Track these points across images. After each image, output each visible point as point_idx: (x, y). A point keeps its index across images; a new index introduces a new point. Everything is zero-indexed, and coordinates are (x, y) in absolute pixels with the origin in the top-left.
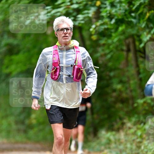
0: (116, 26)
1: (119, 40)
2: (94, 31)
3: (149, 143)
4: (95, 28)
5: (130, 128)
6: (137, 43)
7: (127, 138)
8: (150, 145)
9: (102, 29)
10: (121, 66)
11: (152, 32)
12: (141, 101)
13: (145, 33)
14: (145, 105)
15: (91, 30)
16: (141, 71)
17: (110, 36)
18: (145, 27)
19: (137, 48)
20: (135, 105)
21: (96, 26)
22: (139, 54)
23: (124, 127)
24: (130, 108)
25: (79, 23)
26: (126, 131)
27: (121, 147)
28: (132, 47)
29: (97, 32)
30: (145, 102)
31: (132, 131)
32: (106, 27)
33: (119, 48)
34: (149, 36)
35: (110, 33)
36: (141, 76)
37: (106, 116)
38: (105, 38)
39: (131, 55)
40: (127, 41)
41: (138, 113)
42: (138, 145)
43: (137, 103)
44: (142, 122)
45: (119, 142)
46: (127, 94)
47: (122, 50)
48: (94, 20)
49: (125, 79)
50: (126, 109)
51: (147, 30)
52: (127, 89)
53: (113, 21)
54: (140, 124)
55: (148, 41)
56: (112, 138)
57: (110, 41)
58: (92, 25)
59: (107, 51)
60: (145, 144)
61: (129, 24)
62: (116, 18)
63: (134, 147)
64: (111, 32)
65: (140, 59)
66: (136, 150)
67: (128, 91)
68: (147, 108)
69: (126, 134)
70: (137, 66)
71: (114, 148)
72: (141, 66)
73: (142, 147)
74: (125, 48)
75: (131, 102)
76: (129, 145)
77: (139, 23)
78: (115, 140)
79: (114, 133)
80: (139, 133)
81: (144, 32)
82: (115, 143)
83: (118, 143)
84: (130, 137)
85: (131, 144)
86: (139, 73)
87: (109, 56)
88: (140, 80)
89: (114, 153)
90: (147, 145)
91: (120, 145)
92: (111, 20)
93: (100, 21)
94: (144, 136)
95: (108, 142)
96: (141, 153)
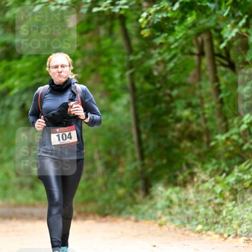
0: (181, 15)
1: (186, 37)
2: (145, 22)
3: (234, 206)
4: (147, 18)
5: (204, 182)
6: (216, 42)
7: (199, 199)
8: (236, 209)
9: (158, 18)
10: (189, 80)
11: (241, 24)
12: (221, 137)
13: (229, 26)
14: (229, 143)
15: (141, 20)
16: (222, 87)
17: (172, 31)
18: (228, 15)
19: (216, 51)
20: (213, 143)
21: (149, 15)
22: (218, 58)
23: (195, 179)
24: (205, 148)
25: (121, 9)
26: (198, 186)
27: (190, 212)
28: (206, 49)
29: (150, 24)
30: (228, 139)
31: (207, 185)
32: (165, 15)
33: (186, 51)
34: (236, 30)
35: (171, 26)
36: (222, 96)
37: (165, 161)
39: (206, 61)
40: (199, 39)
41: (217, 158)
42: (216, 209)
43: (216, 140)
44: (224, 171)
45: (185, 204)
46: (198, 125)
47: (192, 54)
48: (145, 4)
49: (195, 101)
50: (197, 151)
51: (233, 21)
52: (199, 116)
53: (177, 5)
54: (221, 175)
55: (233, 39)
56: (174, 197)
57: (171, 39)
58: (143, 12)
59: (167, 56)
60: (227, 207)
61: (203, 10)
63: (211, 212)
64: (174, 24)
65: (223, 69)
66: (213, 215)
67: (201, 121)
68: (231, 148)
69: (198, 192)
70: (216, 79)
71: (178, 213)
72: (223, 80)
73: (224, 213)
74: (195, 50)
75: (205, 138)
76: (202, 210)
77: (220, 9)
78: (180, 200)
79: (177, 189)
80: (218, 189)
81: (227, 24)
82: (180, 206)
83: (184, 206)
84: (204, 195)
85: (206, 208)
86: (218, 91)
88: (221, 102)
89: (178, 223)
90: (231, 208)
91: (187, 209)
92: (173, 5)
93: (155, 6)
94: (227, 194)
95: (168, 203)
96: (222, 222)
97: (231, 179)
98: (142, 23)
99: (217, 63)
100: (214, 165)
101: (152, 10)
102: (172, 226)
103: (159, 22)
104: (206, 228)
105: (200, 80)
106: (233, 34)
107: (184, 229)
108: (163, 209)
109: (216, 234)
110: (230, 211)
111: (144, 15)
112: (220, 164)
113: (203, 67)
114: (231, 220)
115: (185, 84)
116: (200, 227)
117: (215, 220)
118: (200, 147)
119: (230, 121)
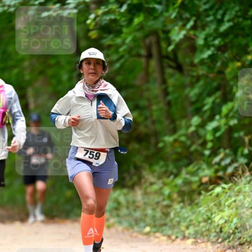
0: (129, 16)
1: (134, 40)
2: (93, 24)
3: (182, 208)
4: (95, 19)
5: (152, 184)
6: (164, 45)
7: (146, 200)
8: (184, 210)
9: (106, 20)
10: (138, 82)
11: (188, 26)
12: (169, 139)
13: (177, 28)
14: (177, 145)
15: (89, 22)
16: (170, 89)
17: (119, 33)
18: (175, 17)
19: (164, 53)
20: (161, 145)
21: (97, 16)
22: (166, 61)
23: (143, 181)
24: (152, 150)
26: (146, 188)
27: (138, 214)
28: (154, 51)
29: (98, 26)
30: (176, 141)
31: (155, 187)
32: (113, 17)
33: (134, 52)
34: (184, 32)
35: (118, 28)
36: (169, 98)
38: (111, 36)
39: (153, 63)
40: (147, 41)
41: (165, 159)
42: (165, 211)
43: (164, 141)
44: (172, 173)
45: (133, 205)
46: (146, 126)
47: (139, 56)
48: (93, 6)
49: (143, 103)
50: (145, 153)
51: (180, 23)
52: (146, 118)
53: (125, 7)
54: (169, 177)
55: (181, 41)
56: (122, 199)
57: (119, 41)
58: (90, 14)
59: (115, 57)
60: (176, 209)
61: (151, 12)
62: (129, 2)
63: (158, 214)
64: (122, 26)
65: (169, 71)
66: (161, 217)
67: (149, 122)
68: (179, 150)
69: (146, 193)
70: (164, 82)
71: (126, 215)
72: (171, 81)
73: (172, 215)
74: (143, 52)
75: (153, 140)
76: (149, 212)
77: (167, 11)
78: (128, 202)
79: (125, 191)
80: (167, 191)
81: (174, 26)
82: (128, 208)
83: (132, 208)
84: (152, 197)
85: (154, 210)
86: (166, 93)
87: (117, 65)
88: (169, 104)
89: (126, 224)
90: (178, 210)
91: (135, 210)
92: (121, 7)
93: (103, 7)
94: (175, 196)
95: (115, 205)
96: (170, 224)
97: (179, 181)
98: (90, 24)
99: (165, 65)
100: (162, 167)
101: (100, 12)
102: (120, 228)
103: (106, 24)
104: (154, 230)
105: (147, 81)
106: (181, 36)
107: (131, 231)
108: (111, 211)
109: (164, 235)
110: (178, 213)
111: (92, 16)
112: (167, 166)
113: (151, 70)
114: (179, 222)
115: (133, 86)
116: (148, 229)
117: (163, 222)
118: (148, 149)
119: (178, 123)
